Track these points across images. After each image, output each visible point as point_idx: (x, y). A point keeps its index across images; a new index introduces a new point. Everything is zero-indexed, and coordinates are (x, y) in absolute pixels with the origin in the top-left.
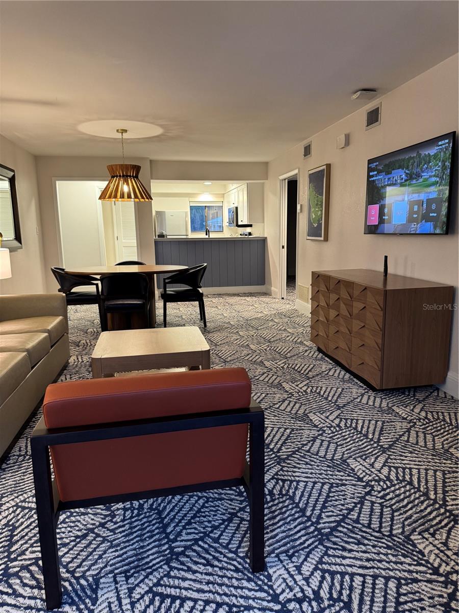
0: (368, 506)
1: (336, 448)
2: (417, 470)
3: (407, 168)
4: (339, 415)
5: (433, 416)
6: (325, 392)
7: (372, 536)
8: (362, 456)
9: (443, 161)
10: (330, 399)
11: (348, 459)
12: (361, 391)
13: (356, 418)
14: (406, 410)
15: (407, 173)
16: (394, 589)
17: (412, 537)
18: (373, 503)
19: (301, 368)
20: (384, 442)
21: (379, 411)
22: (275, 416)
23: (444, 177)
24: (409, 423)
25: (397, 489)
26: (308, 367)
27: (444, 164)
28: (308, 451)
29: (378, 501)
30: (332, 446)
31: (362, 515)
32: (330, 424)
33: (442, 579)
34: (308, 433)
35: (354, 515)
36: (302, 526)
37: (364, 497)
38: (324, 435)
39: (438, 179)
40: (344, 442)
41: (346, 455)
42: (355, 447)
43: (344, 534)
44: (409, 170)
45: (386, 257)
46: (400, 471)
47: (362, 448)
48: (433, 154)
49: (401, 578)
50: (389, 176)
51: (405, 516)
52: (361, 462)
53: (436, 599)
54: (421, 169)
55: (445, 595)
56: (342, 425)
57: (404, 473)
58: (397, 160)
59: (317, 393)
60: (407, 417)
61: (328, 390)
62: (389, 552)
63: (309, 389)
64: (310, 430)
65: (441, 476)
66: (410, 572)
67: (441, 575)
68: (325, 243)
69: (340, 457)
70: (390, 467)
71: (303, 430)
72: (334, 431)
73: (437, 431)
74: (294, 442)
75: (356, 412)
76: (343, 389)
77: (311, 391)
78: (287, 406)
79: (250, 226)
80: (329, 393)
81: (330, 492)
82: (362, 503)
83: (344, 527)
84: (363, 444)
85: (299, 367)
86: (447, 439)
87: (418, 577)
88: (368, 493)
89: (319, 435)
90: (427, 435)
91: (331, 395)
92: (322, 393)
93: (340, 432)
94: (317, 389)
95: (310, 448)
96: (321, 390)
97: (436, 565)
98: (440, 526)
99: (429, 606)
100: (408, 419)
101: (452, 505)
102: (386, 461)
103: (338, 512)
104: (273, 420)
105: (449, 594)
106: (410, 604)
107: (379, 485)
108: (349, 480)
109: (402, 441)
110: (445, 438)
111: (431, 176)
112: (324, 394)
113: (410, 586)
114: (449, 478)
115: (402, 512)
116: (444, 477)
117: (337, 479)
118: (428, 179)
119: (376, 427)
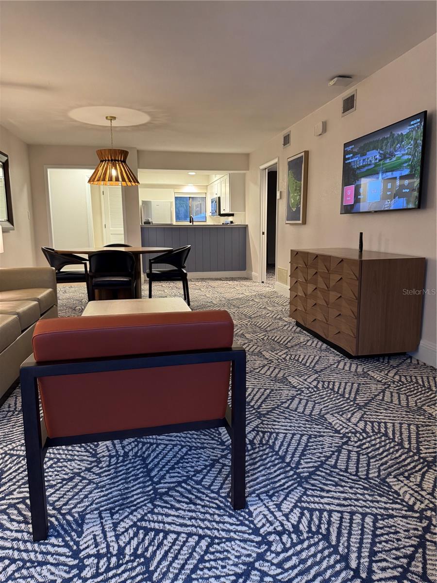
0: (345, 454)
1: (314, 406)
2: (392, 424)
3: (381, 149)
4: (317, 378)
5: (406, 379)
6: (303, 359)
7: (349, 478)
8: (339, 412)
9: (415, 139)
10: (308, 365)
11: (325, 415)
12: (338, 358)
13: (333, 381)
14: (381, 374)
15: (381, 154)
16: (371, 524)
17: (388, 480)
18: (350, 451)
19: (280, 339)
20: (360, 400)
21: (355, 375)
22: (256, 379)
23: (417, 154)
24: (384, 385)
25: (373, 440)
26: (287, 338)
27: (416, 142)
28: (287, 408)
29: (355, 450)
30: (310, 405)
31: (339, 462)
32: (307, 385)
33: (417, 515)
34: (286, 393)
35: (332, 461)
36: (281, 470)
37: (341, 447)
38: (302, 394)
39: (410, 157)
40: (322, 400)
41: (324, 411)
42: (332, 404)
43: (322, 477)
44: (382, 151)
45: (361, 234)
46: (376, 425)
47: (339, 406)
48: (406, 133)
49: (377, 514)
50: (364, 157)
51: (380, 462)
52: (338, 417)
53: (412, 531)
54: (395, 149)
55: (420, 529)
56: (320, 386)
57: (379, 426)
58: (371, 142)
59: (296, 360)
60: (382, 380)
61: (306, 358)
62: (366, 492)
63: (288, 357)
64: (289, 390)
65: (415, 429)
66: (385, 509)
67: (416, 512)
68: (303, 226)
69: (317, 413)
70: (366, 421)
71: (282, 390)
72: (312, 391)
73: (411, 392)
74: (274, 400)
75: (333, 376)
76: (320, 357)
77: (290, 358)
78: (267, 370)
79: (232, 215)
80: (307, 360)
81: (308, 442)
82: (339, 452)
83: (322, 472)
84: (339, 402)
85: (278, 339)
86: (420, 399)
87: (394, 513)
88: (346, 443)
89: (297, 395)
90: (401, 395)
91: (309, 361)
92: (300, 360)
93: (318, 392)
94: (295, 357)
95: (289, 405)
96: (299, 357)
97: (411, 503)
98: (414, 471)
99: (405, 538)
100: (383, 381)
101: (426, 453)
102: (362, 417)
103: (317, 459)
104: (253, 382)
105: (423, 528)
106: (386, 536)
107: (356, 436)
108: (326, 432)
109: (377, 400)
110: (418, 397)
111: (403, 155)
112: (302, 361)
113: (386, 521)
114: (422, 431)
115: (378, 459)
116: (417, 430)
117: (314, 431)
118: (401, 157)
119: (352, 388)
